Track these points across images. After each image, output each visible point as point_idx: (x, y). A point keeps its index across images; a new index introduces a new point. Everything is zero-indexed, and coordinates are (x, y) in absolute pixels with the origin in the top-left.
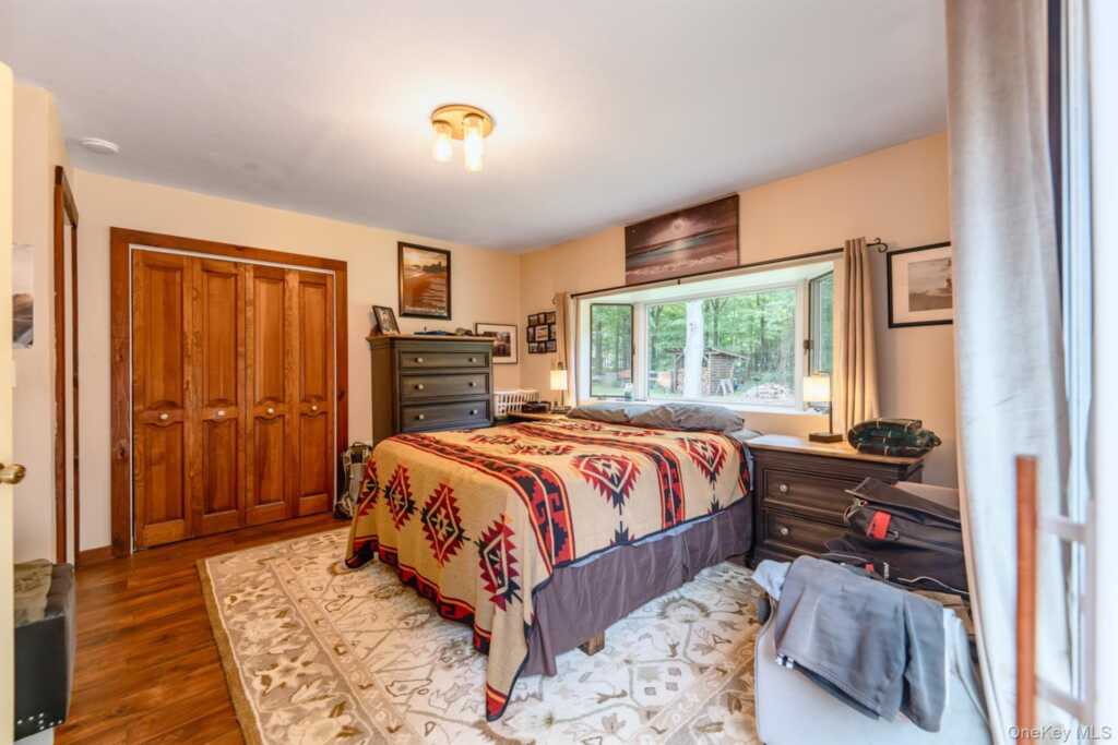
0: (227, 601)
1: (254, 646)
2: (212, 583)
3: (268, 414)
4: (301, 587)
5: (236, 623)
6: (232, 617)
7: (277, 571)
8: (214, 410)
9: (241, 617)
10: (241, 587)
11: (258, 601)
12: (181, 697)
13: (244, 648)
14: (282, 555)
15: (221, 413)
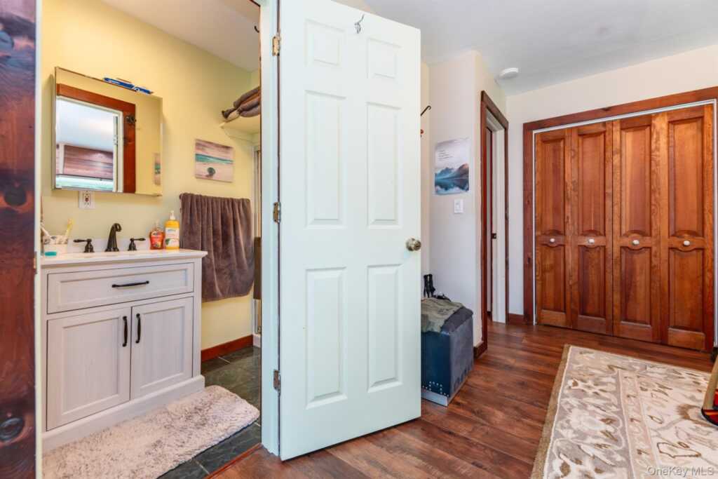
0: (570, 383)
1: (571, 431)
2: (567, 364)
3: (634, 245)
4: (639, 408)
5: (567, 403)
6: (568, 397)
7: (622, 381)
8: (587, 238)
9: (574, 401)
10: (585, 378)
11: (592, 397)
12: (509, 430)
13: (563, 427)
14: (634, 370)
15: (592, 241)
